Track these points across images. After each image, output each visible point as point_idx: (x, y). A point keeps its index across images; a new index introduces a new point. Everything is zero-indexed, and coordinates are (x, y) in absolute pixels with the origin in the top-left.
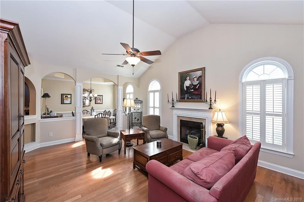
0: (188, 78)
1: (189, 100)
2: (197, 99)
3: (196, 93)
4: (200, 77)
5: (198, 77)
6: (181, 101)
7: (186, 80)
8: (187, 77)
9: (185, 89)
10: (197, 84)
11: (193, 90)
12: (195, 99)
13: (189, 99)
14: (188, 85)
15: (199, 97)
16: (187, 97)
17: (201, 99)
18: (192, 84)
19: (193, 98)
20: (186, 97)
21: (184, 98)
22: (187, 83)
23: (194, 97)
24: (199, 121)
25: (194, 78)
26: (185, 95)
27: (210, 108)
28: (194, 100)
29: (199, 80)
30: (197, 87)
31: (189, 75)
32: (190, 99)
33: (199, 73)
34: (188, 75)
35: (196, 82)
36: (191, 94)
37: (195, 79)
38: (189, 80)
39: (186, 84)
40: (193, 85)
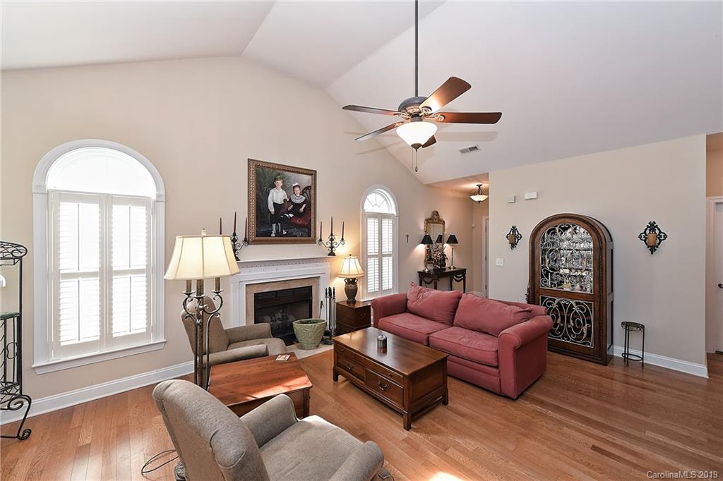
0: (279, 183)
1: (281, 238)
2: (302, 236)
3: (299, 222)
4: (308, 188)
5: (303, 186)
6: (260, 241)
7: (275, 186)
8: (276, 179)
9: (272, 210)
10: (302, 204)
11: (291, 215)
12: (296, 236)
13: (282, 235)
14: (280, 201)
15: (304, 231)
16: (277, 231)
17: (309, 236)
18: (290, 199)
19: (292, 233)
20: (274, 229)
21: (268, 234)
22: (277, 196)
23: (294, 231)
24: (307, 285)
25: (294, 187)
26: (271, 226)
27: (332, 254)
28: (294, 238)
29: (305, 194)
30: (302, 210)
31: (281, 176)
32: (285, 236)
33: (306, 180)
34: (279, 174)
35: (299, 199)
36: (286, 223)
37: (298, 190)
38: (283, 187)
39: (273, 197)
40: (293, 203)
